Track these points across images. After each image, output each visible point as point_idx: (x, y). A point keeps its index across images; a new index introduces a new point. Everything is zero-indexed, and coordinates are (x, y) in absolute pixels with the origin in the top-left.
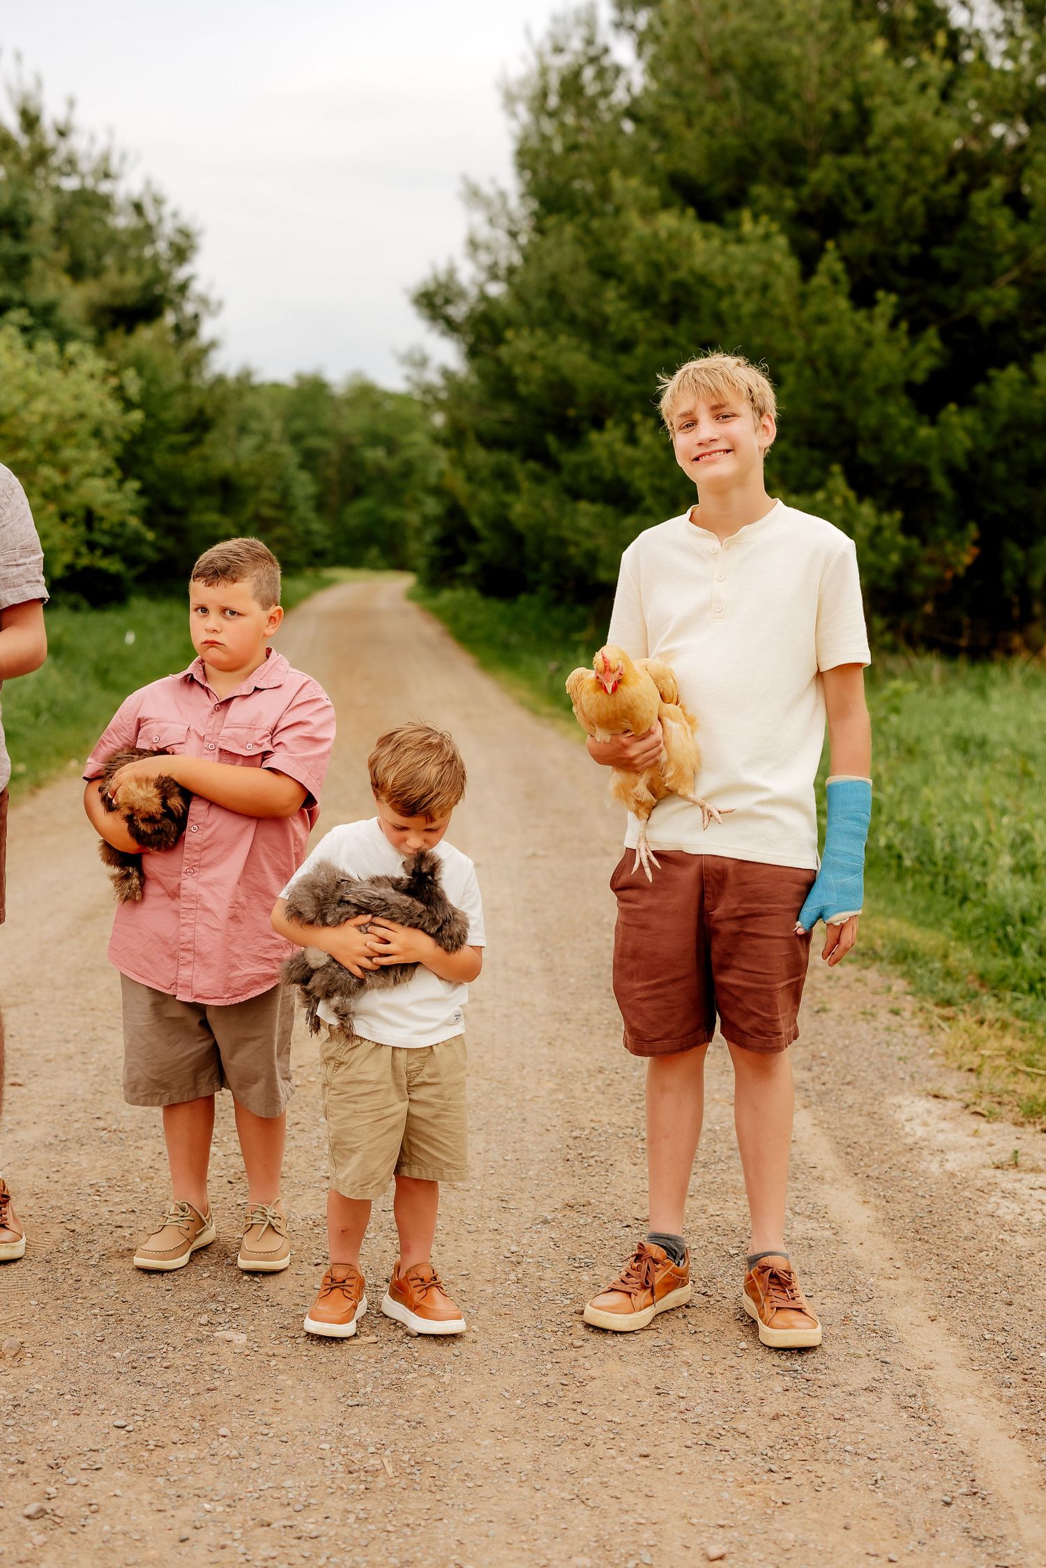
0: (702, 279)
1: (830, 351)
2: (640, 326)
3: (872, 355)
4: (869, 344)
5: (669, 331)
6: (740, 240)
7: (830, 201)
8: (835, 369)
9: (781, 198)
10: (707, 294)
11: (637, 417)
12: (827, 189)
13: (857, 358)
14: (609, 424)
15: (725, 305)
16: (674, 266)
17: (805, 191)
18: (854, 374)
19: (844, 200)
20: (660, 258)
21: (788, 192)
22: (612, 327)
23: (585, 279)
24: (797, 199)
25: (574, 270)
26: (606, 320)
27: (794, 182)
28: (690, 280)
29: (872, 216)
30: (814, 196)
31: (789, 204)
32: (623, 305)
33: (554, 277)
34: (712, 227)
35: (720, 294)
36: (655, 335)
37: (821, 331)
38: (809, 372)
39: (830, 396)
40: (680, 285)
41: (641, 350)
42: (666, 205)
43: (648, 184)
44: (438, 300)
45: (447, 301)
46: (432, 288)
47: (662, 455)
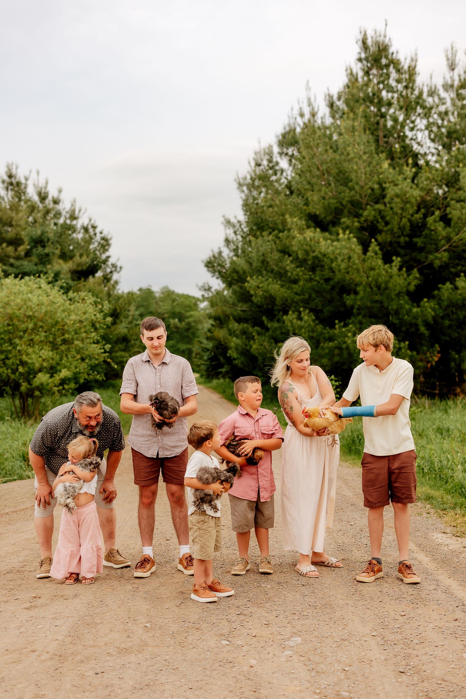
0: (324, 255)
1: (376, 281)
2: (301, 274)
3: (392, 281)
4: (391, 277)
5: (312, 276)
6: (339, 240)
7: (372, 222)
8: (379, 287)
9: (353, 222)
10: (327, 261)
11: (302, 309)
12: (371, 218)
13: (387, 283)
14: (290, 312)
15: (334, 265)
16: (313, 251)
17: (362, 219)
18: (386, 288)
19: (378, 222)
20: (307, 248)
21: (356, 219)
22: (289, 274)
23: (276, 255)
24: (359, 222)
25: (272, 252)
26: (286, 272)
27: (358, 216)
28: (319, 256)
29: (389, 227)
30: (366, 221)
31: (356, 225)
32: (293, 266)
33: (264, 255)
34: (327, 235)
36: (307, 276)
37: (372, 273)
38: (368, 290)
39: (377, 298)
40: (316, 258)
41: (301, 283)
42: (308, 227)
43: (301, 219)
44: (215, 264)
45: (219, 265)
46: (212, 259)
47: (312, 324)
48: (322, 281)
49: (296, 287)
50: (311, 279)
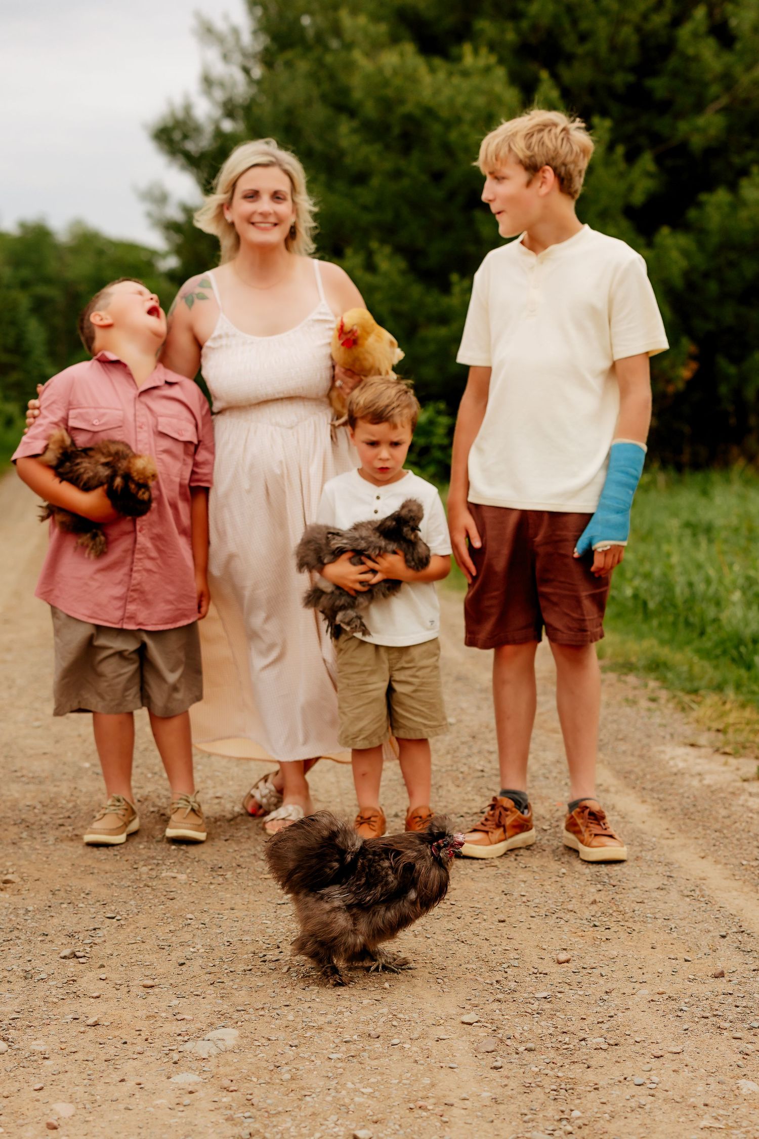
0: (430, 112)
2: (374, 159)
5: (403, 163)
6: (465, 74)
7: (548, 32)
9: (503, 31)
10: (437, 128)
11: (374, 245)
12: (545, 21)
14: (349, 252)
15: (453, 136)
16: (401, 101)
17: (525, 24)
19: (562, 31)
20: (389, 92)
21: (509, 25)
22: (348, 160)
23: (320, 113)
24: (518, 31)
25: (309, 103)
26: (342, 154)
27: (514, 16)
28: (418, 113)
29: (588, 46)
30: (534, 29)
31: (511, 36)
32: (356, 139)
33: (290, 112)
34: (437, 62)
35: (448, 125)
36: (388, 165)
40: (409, 118)
41: (375, 182)
42: (395, 40)
43: (376, 18)
44: (177, 135)
45: (185, 137)
46: (170, 123)
47: (399, 280)
48: (424, 178)
49: (365, 195)
50: (397, 174)
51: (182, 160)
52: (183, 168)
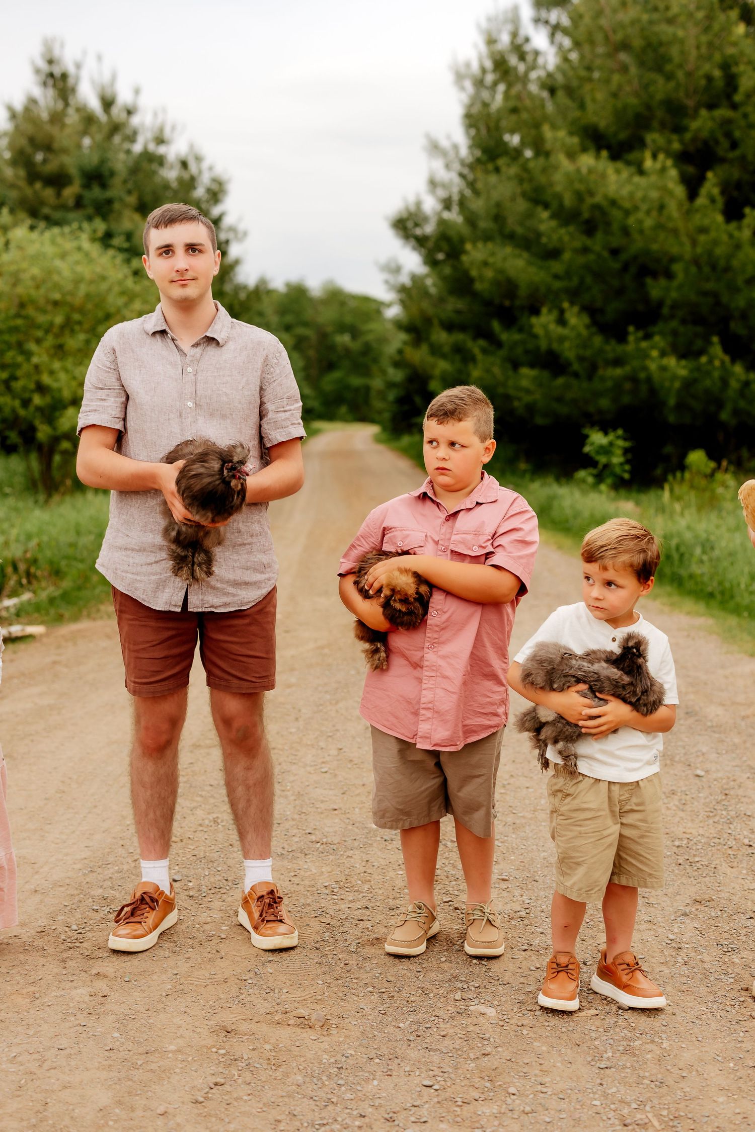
0: (613, 203)
1: (710, 253)
2: (566, 238)
3: (741, 255)
4: (738, 246)
5: (589, 242)
6: (641, 172)
7: (705, 143)
8: (714, 267)
9: (670, 142)
10: (616, 214)
11: (566, 305)
12: (705, 134)
13: (730, 257)
14: (544, 310)
15: (631, 221)
16: (591, 194)
17: (688, 136)
18: (727, 269)
19: (717, 142)
20: (578, 186)
21: (675, 137)
22: (544, 240)
23: (522, 205)
24: (681, 142)
25: (513, 199)
26: (539, 235)
27: (678, 129)
28: (604, 204)
29: (737, 153)
30: (694, 140)
31: (676, 146)
32: (553, 223)
33: (498, 205)
34: (620, 165)
35: (627, 213)
36: (577, 244)
37: (702, 238)
38: (693, 269)
39: (709, 286)
40: (597, 207)
41: (567, 256)
42: (584, 150)
43: (571, 134)
44: (410, 224)
45: (416, 225)
46: (405, 215)
47: (584, 332)
48: (606, 254)
49: (557, 267)
50: (585, 250)
51: (413, 242)
52: (414, 249)
